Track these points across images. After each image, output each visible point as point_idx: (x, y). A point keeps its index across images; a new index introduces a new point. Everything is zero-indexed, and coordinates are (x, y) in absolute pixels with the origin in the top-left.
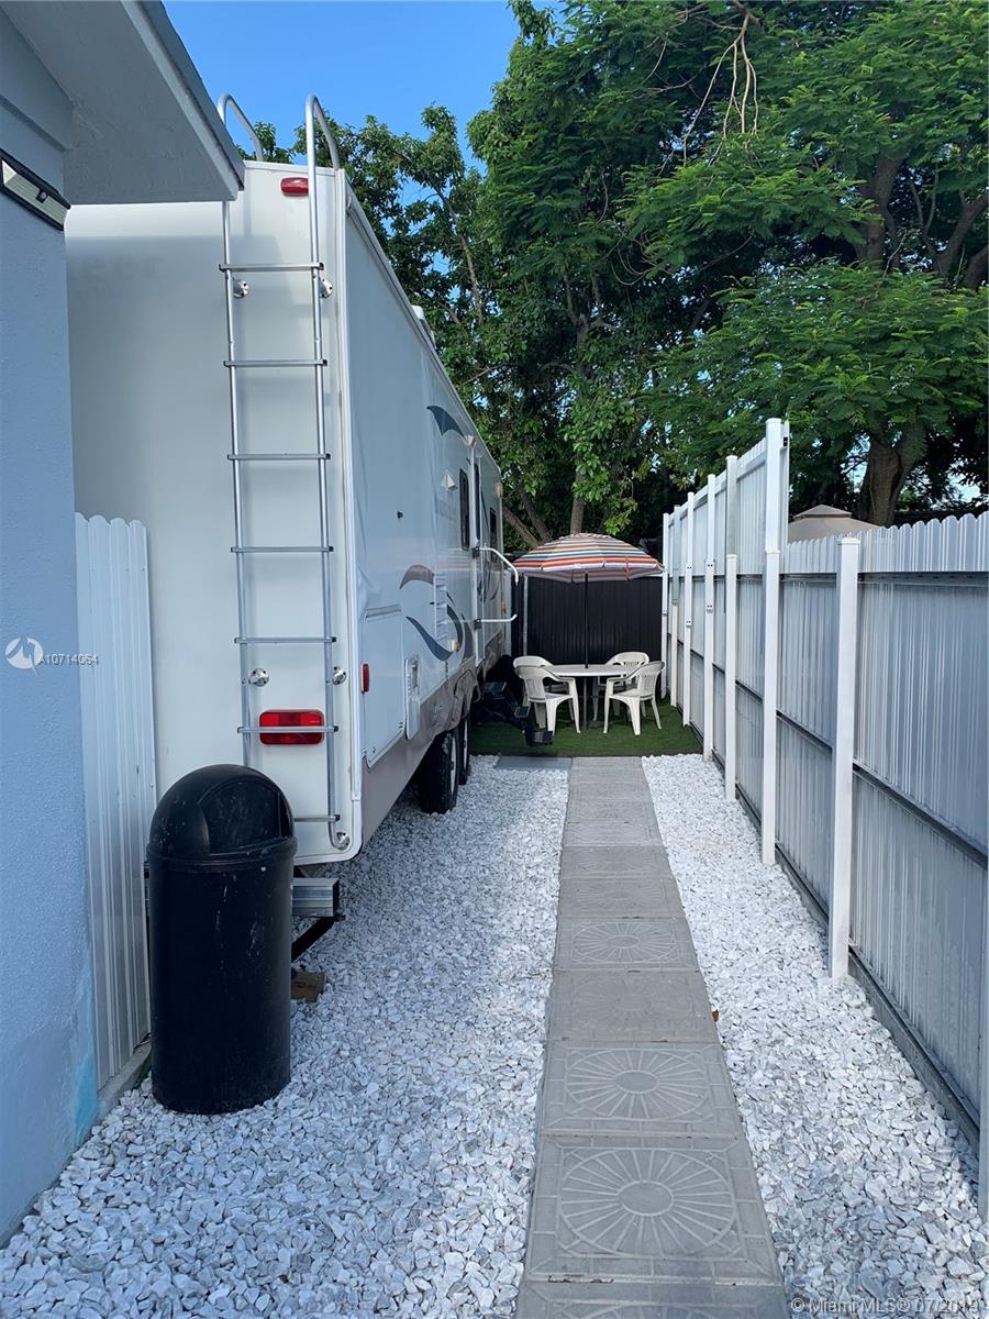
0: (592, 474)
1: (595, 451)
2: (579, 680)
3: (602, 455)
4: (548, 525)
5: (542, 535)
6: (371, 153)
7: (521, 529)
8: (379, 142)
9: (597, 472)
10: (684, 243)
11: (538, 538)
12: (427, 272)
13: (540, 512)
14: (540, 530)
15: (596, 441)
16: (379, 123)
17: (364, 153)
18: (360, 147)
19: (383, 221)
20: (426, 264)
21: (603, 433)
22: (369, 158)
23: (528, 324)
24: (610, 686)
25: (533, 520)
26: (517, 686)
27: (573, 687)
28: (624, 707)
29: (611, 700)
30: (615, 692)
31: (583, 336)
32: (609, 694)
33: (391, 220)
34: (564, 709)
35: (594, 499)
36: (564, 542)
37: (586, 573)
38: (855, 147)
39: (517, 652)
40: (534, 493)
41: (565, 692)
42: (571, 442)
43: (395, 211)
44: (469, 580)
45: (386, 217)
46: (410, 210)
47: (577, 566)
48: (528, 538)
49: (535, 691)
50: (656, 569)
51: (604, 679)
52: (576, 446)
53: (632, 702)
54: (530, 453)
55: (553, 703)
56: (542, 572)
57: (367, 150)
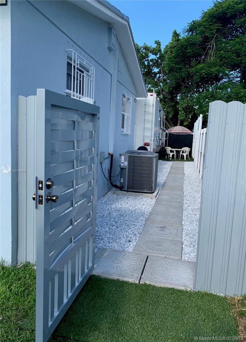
0: (182, 114)
1: (183, 110)
2: (176, 151)
3: (184, 111)
4: (173, 123)
5: (172, 125)
6: (144, 50)
7: (168, 124)
8: (146, 48)
9: (183, 114)
10: (200, 77)
11: (171, 126)
12: (153, 71)
13: (172, 120)
14: (172, 124)
15: (183, 108)
16: (146, 44)
17: (143, 50)
18: (142, 49)
19: (145, 62)
20: (153, 70)
21: (185, 107)
22: (144, 51)
23: (172, 85)
24: (181, 152)
25: (170, 122)
26: (165, 150)
27: (175, 152)
28: (184, 156)
29: (181, 155)
30: (182, 153)
31: (183, 87)
32: (181, 153)
33: (147, 62)
34: (173, 155)
35: (182, 119)
36: (176, 127)
37: (179, 133)
38: (230, 62)
39: (166, 146)
40: (171, 117)
41: (174, 153)
42: (178, 108)
43: (148, 60)
44: (160, 133)
45: (146, 61)
46: (151, 60)
47: (177, 132)
48: (169, 126)
49: (168, 152)
50: (191, 133)
51: (181, 150)
52: (179, 109)
53: (185, 155)
54: (171, 109)
55: (171, 154)
56: (171, 132)
57: (144, 49)
